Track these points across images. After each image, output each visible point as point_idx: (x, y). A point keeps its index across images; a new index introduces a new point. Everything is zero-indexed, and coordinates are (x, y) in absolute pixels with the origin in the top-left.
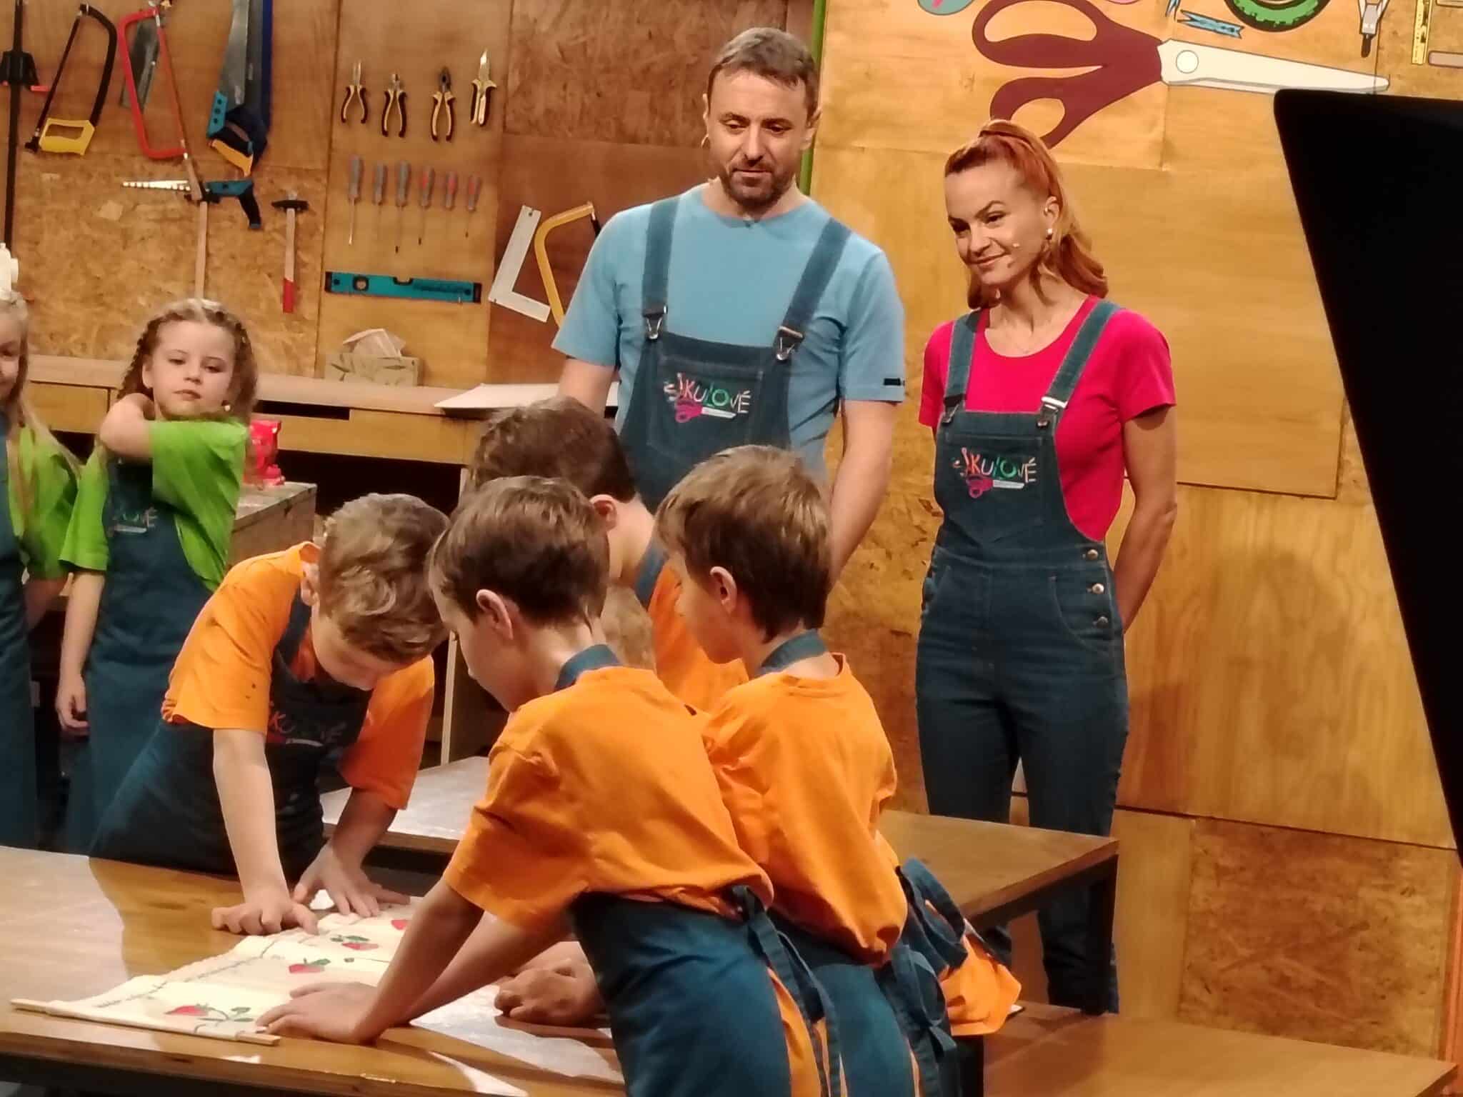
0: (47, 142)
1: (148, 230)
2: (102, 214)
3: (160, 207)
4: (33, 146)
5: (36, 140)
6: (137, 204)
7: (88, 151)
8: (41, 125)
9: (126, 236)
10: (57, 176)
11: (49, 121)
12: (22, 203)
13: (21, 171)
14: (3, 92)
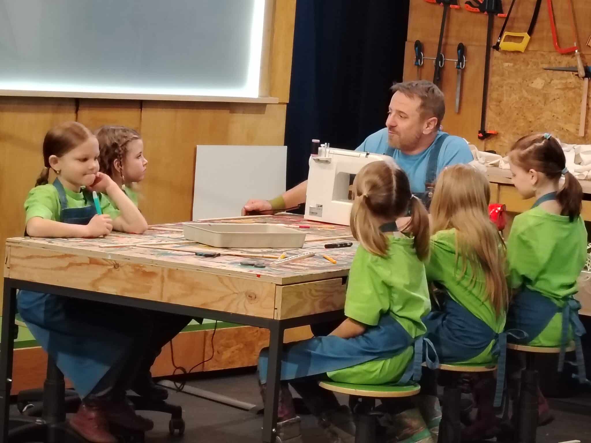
0: (504, 45)
1: (557, 94)
2: (533, 85)
3: (564, 81)
4: (497, 47)
5: (498, 44)
6: (552, 80)
7: (527, 49)
8: (501, 36)
9: (546, 98)
10: (511, 64)
11: (506, 33)
12: (493, 79)
13: (493, 62)
14: (484, 17)
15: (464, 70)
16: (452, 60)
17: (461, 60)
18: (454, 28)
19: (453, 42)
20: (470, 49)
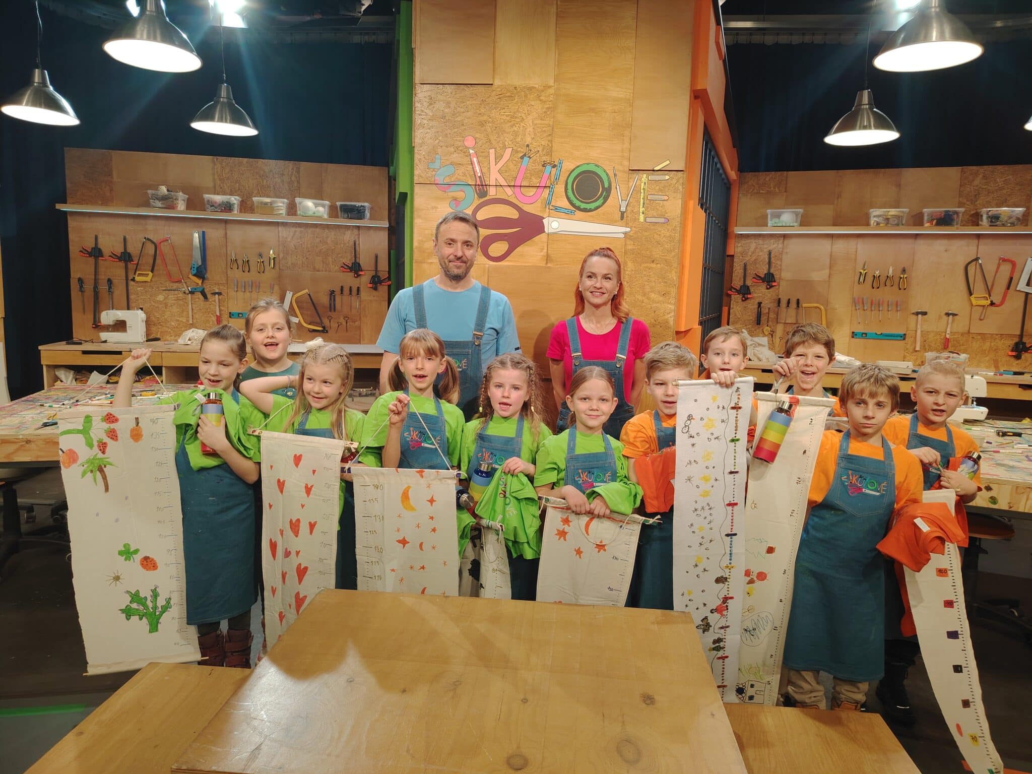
0: (137, 278)
1: (173, 303)
2: (158, 299)
3: (176, 296)
4: (133, 280)
5: (134, 278)
6: (168, 296)
7: (151, 280)
8: (135, 274)
9: (166, 306)
10: (142, 288)
11: (138, 272)
12: (132, 297)
13: (130, 287)
14: (122, 264)
15: (112, 293)
16: (104, 287)
17: (110, 288)
18: (102, 270)
19: (103, 277)
20: (115, 281)
